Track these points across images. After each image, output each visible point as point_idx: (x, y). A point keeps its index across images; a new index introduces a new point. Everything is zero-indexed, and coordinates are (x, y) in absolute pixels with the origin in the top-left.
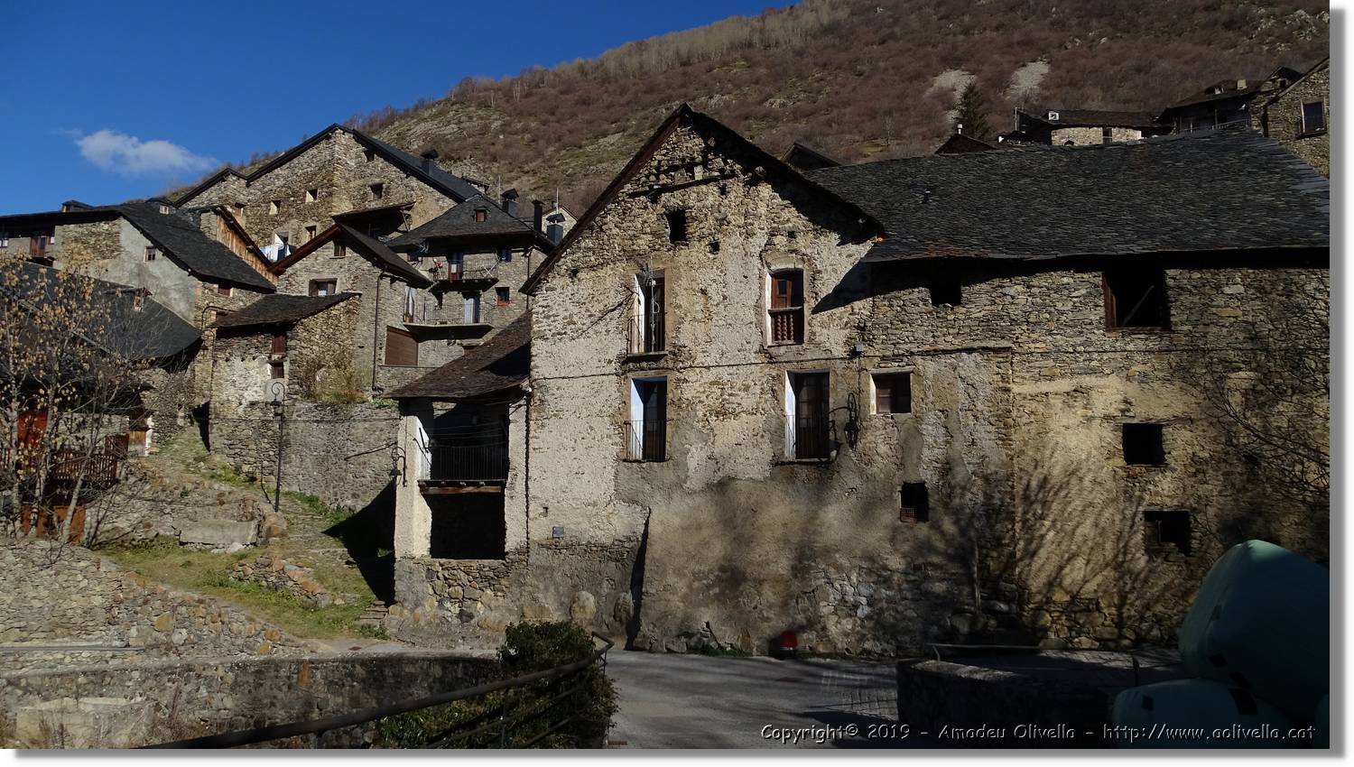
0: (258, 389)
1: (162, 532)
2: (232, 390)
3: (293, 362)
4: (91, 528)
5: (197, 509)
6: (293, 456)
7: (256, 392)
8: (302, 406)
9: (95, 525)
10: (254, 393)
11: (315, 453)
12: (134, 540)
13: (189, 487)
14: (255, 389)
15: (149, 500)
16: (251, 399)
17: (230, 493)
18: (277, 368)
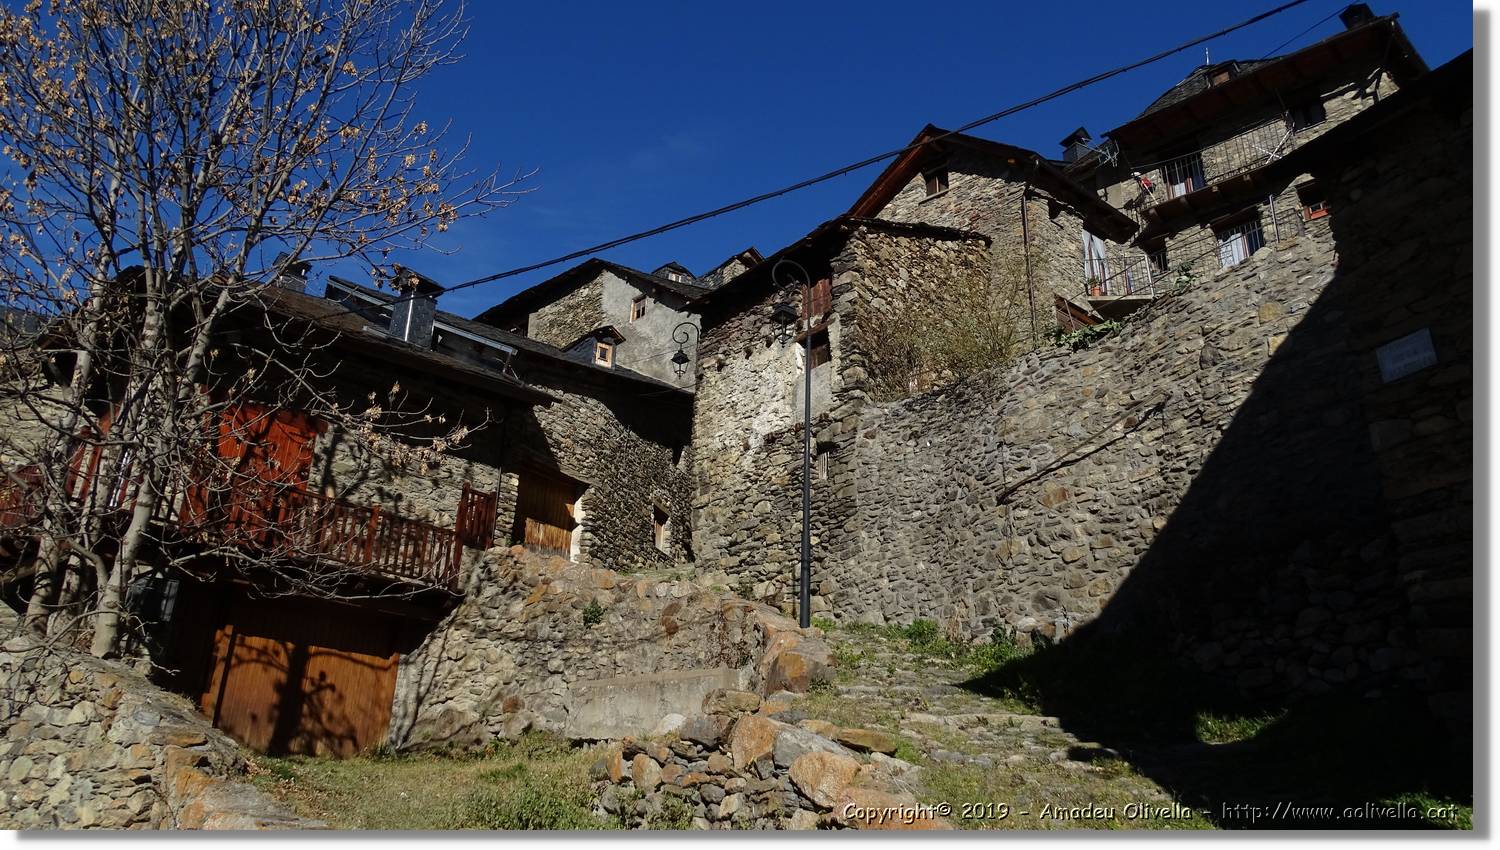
0: (779, 405)
1: (541, 722)
2: (731, 424)
3: (847, 319)
4: (405, 715)
5: (620, 656)
6: (864, 534)
7: (776, 412)
8: (876, 412)
9: (411, 708)
10: (772, 416)
11: (917, 514)
12: (478, 742)
13: (605, 598)
14: (775, 405)
15: (517, 640)
16: (766, 430)
17: (691, 599)
18: (817, 345)
